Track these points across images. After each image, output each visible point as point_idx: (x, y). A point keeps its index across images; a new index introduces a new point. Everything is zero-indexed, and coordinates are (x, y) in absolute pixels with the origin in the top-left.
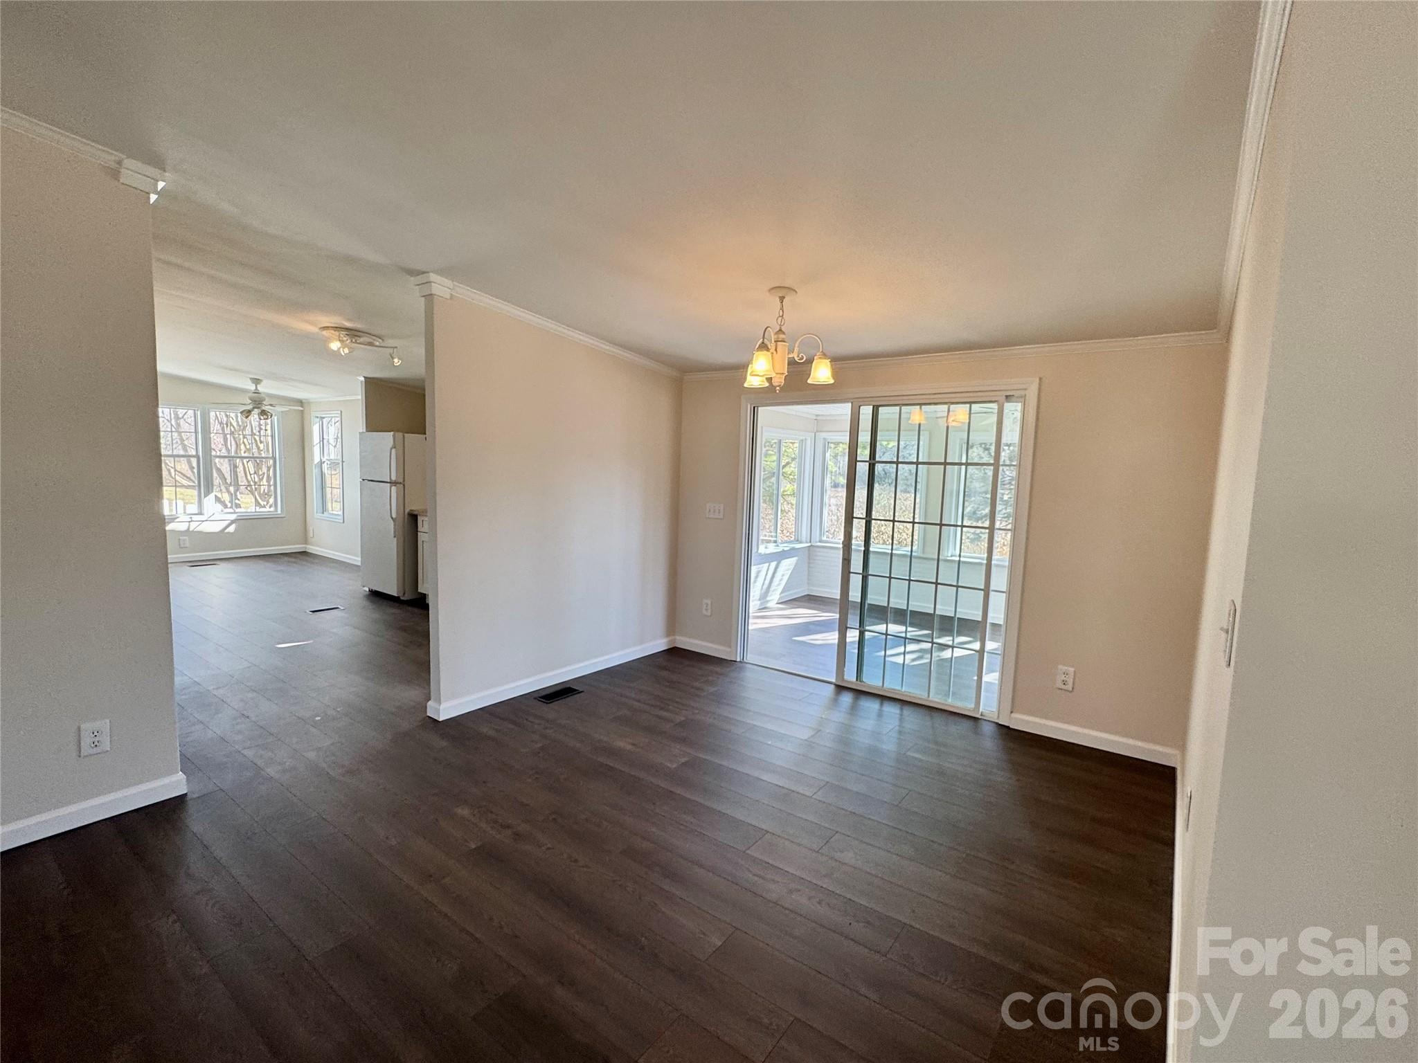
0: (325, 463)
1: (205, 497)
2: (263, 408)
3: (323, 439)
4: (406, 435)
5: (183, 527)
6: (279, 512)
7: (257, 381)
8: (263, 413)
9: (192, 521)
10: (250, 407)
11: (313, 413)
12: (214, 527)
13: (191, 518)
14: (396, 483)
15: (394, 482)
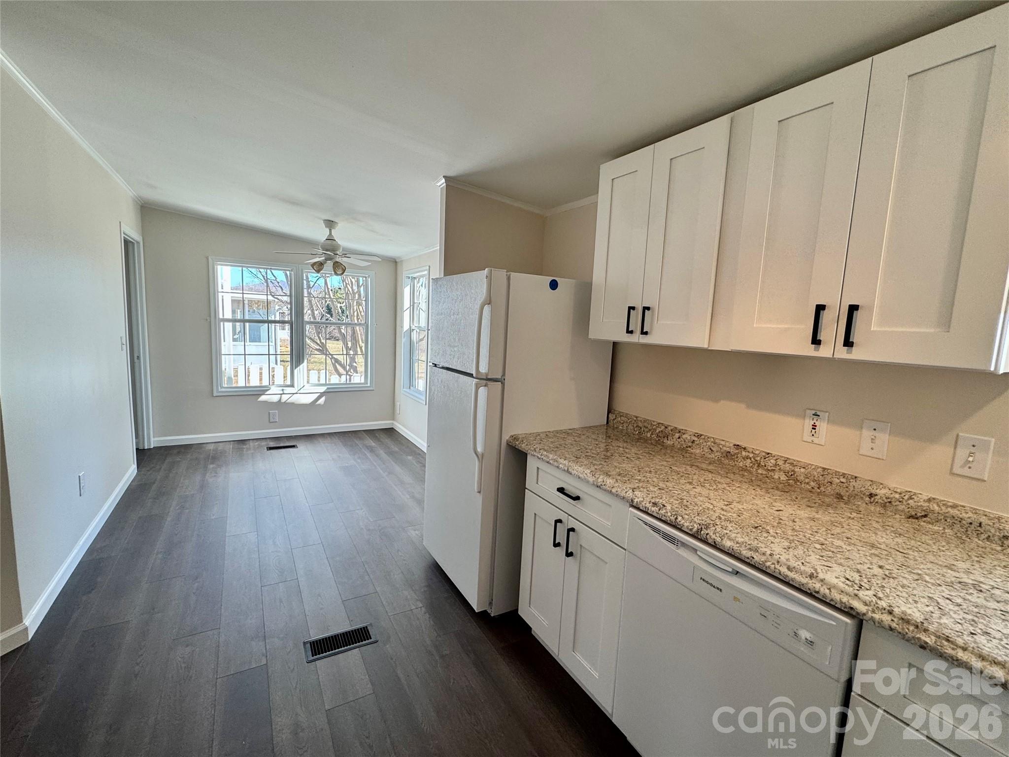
0: (415, 331)
1: (295, 368)
2: (337, 260)
3: (414, 303)
4: (513, 275)
5: (275, 399)
6: (369, 385)
7: (330, 224)
8: (337, 265)
9: (283, 394)
10: (322, 259)
11: (405, 272)
12: (307, 399)
13: (283, 390)
14: (488, 380)
15: (485, 378)
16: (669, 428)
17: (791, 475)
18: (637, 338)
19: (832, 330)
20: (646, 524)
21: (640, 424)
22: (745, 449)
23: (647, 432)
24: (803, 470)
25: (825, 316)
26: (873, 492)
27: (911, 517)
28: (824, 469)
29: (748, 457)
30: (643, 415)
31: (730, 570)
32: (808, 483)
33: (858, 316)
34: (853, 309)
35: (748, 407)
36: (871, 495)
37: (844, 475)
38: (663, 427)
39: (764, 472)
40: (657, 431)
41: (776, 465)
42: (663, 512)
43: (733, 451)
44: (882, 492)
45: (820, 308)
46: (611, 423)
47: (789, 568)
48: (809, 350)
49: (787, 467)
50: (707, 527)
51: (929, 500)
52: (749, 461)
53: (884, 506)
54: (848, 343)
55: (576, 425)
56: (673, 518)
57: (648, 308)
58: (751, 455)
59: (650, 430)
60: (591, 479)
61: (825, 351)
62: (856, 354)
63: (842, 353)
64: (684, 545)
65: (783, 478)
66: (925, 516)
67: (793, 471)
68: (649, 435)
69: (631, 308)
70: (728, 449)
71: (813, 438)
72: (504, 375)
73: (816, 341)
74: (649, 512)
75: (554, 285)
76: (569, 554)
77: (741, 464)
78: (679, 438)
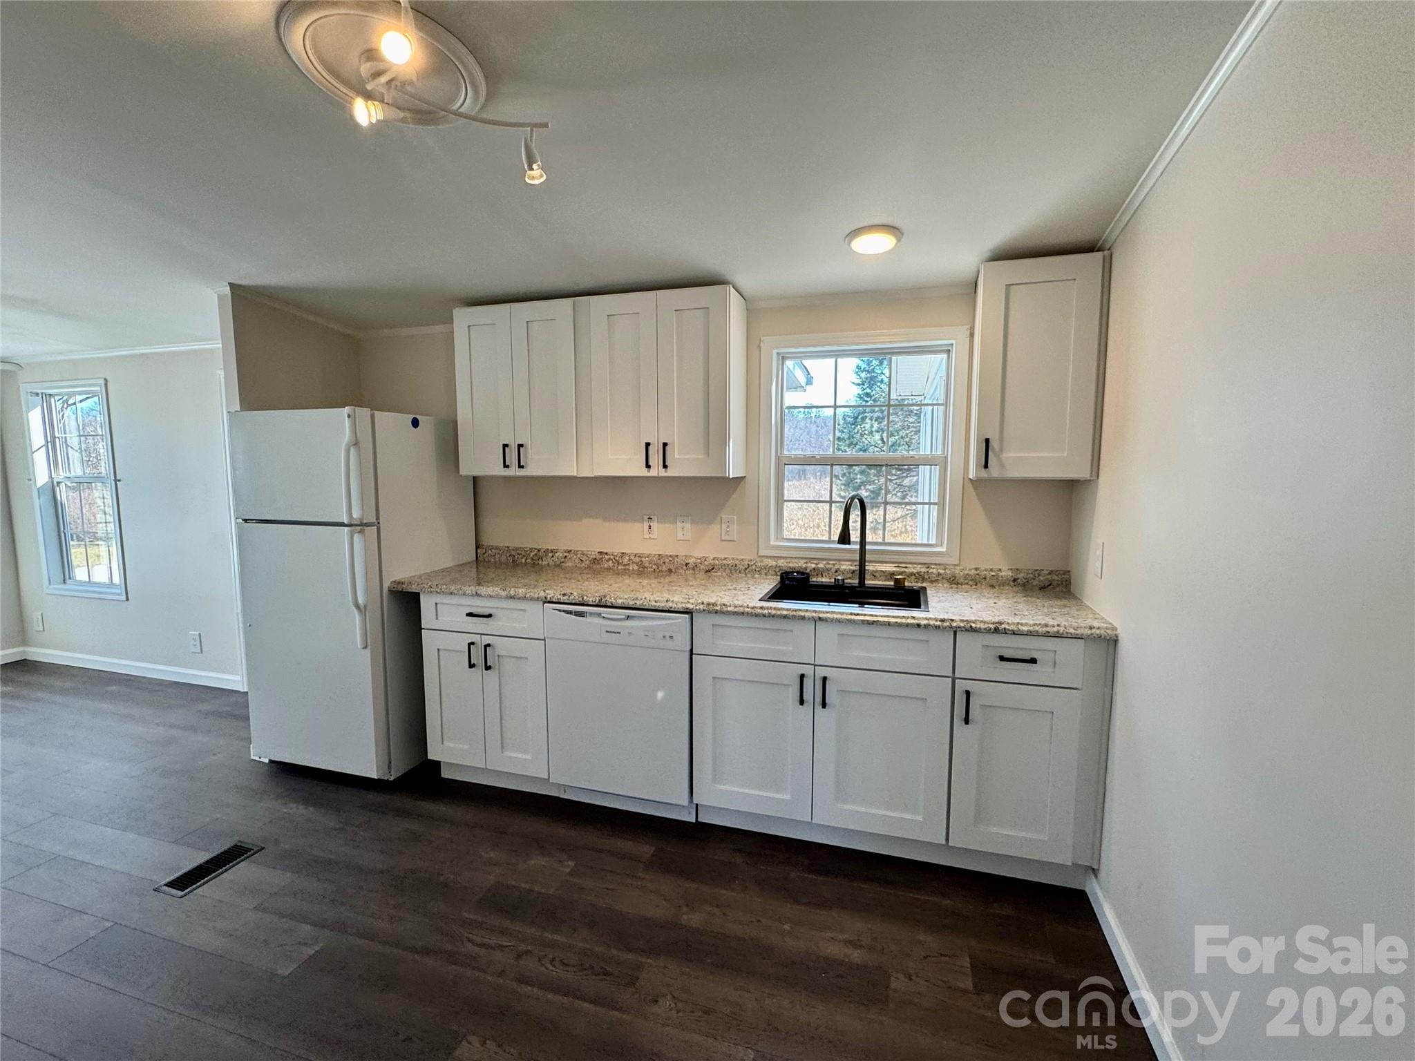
0: (65, 485)
3: (53, 437)
4: (376, 413)
11: (27, 385)
14: (362, 525)
15: (359, 523)
16: (542, 551)
17: (640, 564)
18: (513, 471)
19: (655, 459)
20: (560, 611)
21: (513, 553)
22: (606, 553)
23: (522, 558)
24: (647, 559)
25: (650, 448)
26: (687, 562)
27: (707, 571)
28: (659, 555)
29: (609, 559)
30: (512, 545)
31: (624, 617)
32: (651, 567)
33: (668, 448)
34: (665, 445)
35: (605, 519)
36: (687, 564)
37: (671, 556)
38: (536, 551)
39: (623, 568)
40: (531, 556)
41: (630, 560)
42: (572, 597)
43: (599, 557)
44: (691, 561)
45: (648, 445)
46: (481, 559)
47: (656, 602)
48: (644, 472)
49: (637, 559)
50: (605, 597)
51: (714, 559)
52: (611, 562)
53: (693, 569)
54: (665, 466)
55: (449, 564)
56: (581, 599)
57: (522, 446)
58: (612, 557)
59: (524, 556)
60: (503, 594)
61: (653, 472)
62: (671, 472)
63: (662, 473)
64: (591, 614)
65: (636, 568)
66: (713, 569)
67: (641, 561)
68: (523, 560)
69: (505, 446)
70: (594, 557)
71: (650, 535)
72: (378, 518)
73: (648, 466)
74: (562, 601)
75: (415, 423)
76: (488, 668)
77: (606, 566)
78: (553, 557)
